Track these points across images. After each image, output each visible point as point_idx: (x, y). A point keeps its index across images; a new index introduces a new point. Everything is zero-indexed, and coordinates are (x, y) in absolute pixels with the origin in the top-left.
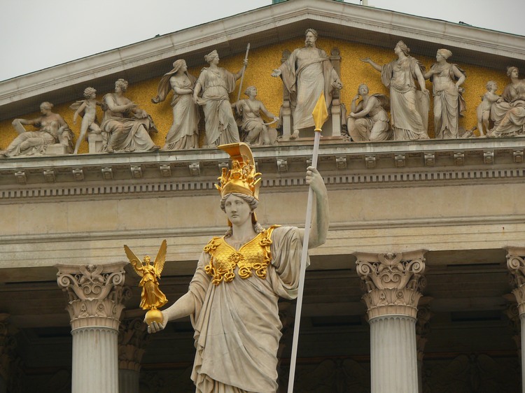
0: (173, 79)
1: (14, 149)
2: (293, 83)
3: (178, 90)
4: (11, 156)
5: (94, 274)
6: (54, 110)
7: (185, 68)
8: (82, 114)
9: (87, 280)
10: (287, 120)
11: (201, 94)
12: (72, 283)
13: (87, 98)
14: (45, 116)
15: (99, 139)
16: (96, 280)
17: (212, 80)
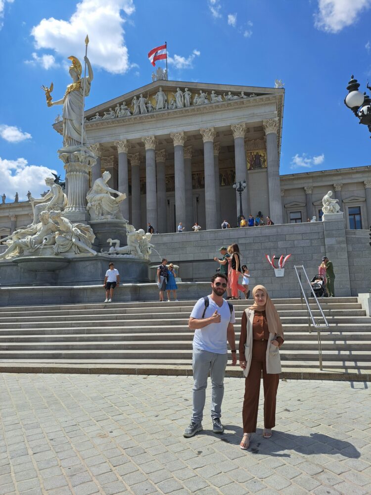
0: (134, 101)
1: (104, 118)
2: (157, 99)
6: (112, 110)
7: (136, 98)
8: (117, 110)
9: (120, 144)
10: (157, 107)
11: (139, 103)
12: (117, 144)
13: (118, 106)
14: (110, 111)
15: (120, 114)
17: (142, 100)
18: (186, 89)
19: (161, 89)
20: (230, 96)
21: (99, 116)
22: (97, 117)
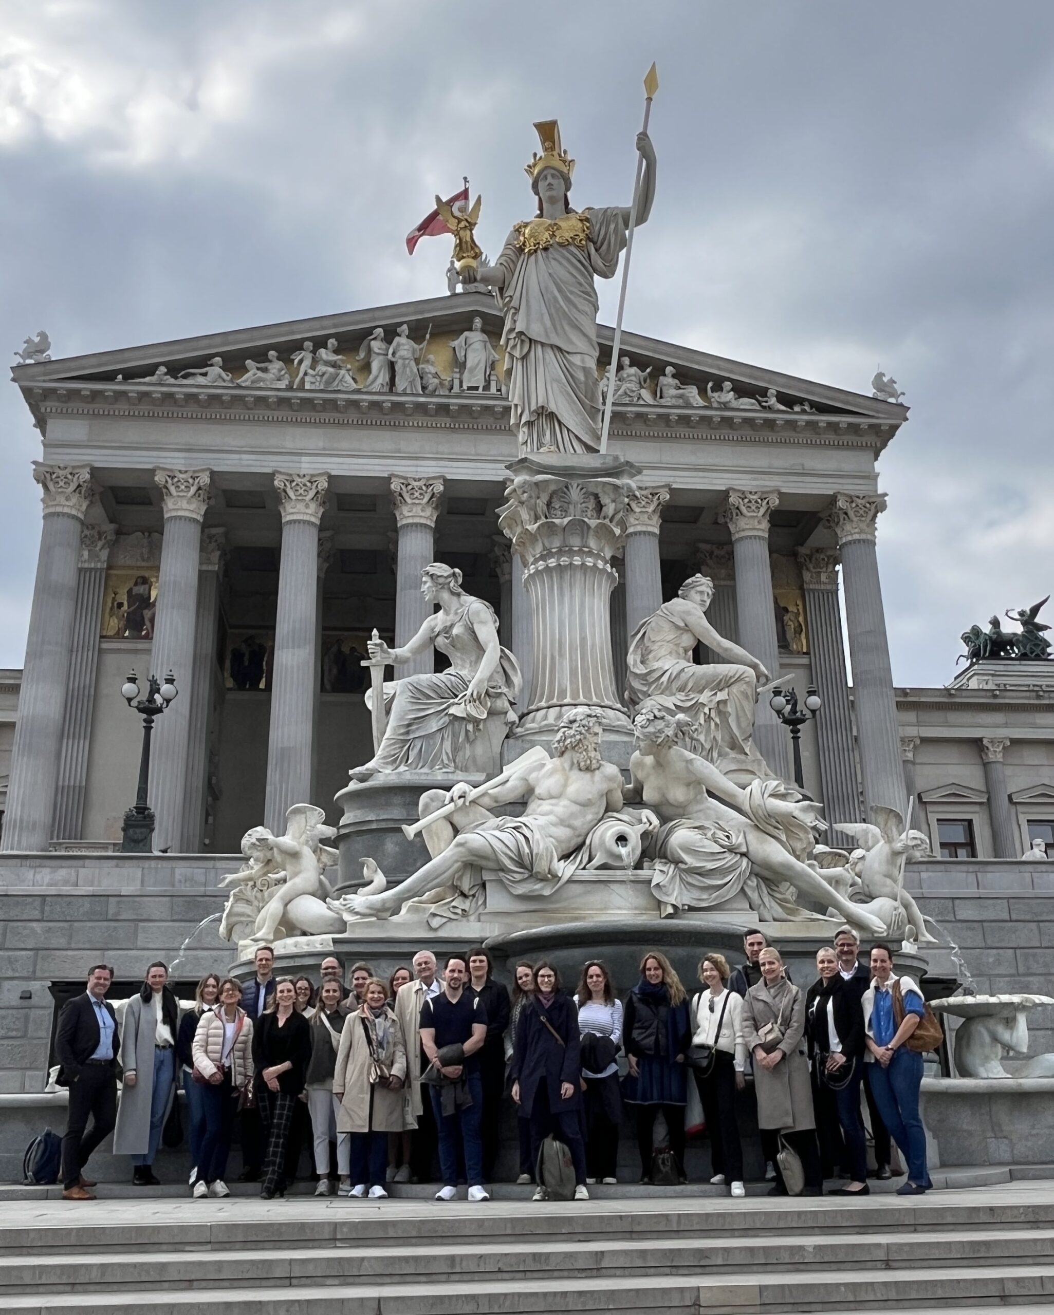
0: (373, 343)
1: (245, 381)
2: (463, 354)
3: (377, 350)
5: (304, 480)
7: (382, 335)
8: (301, 362)
9: (297, 485)
10: (456, 382)
11: (393, 355)
12: (285, 485)
13: (306, 350)
14: (270, 361)
15: (313, 380)
16: (305, 485)
17: (403, 345)
21: (224, 368)
22: (215, 371)
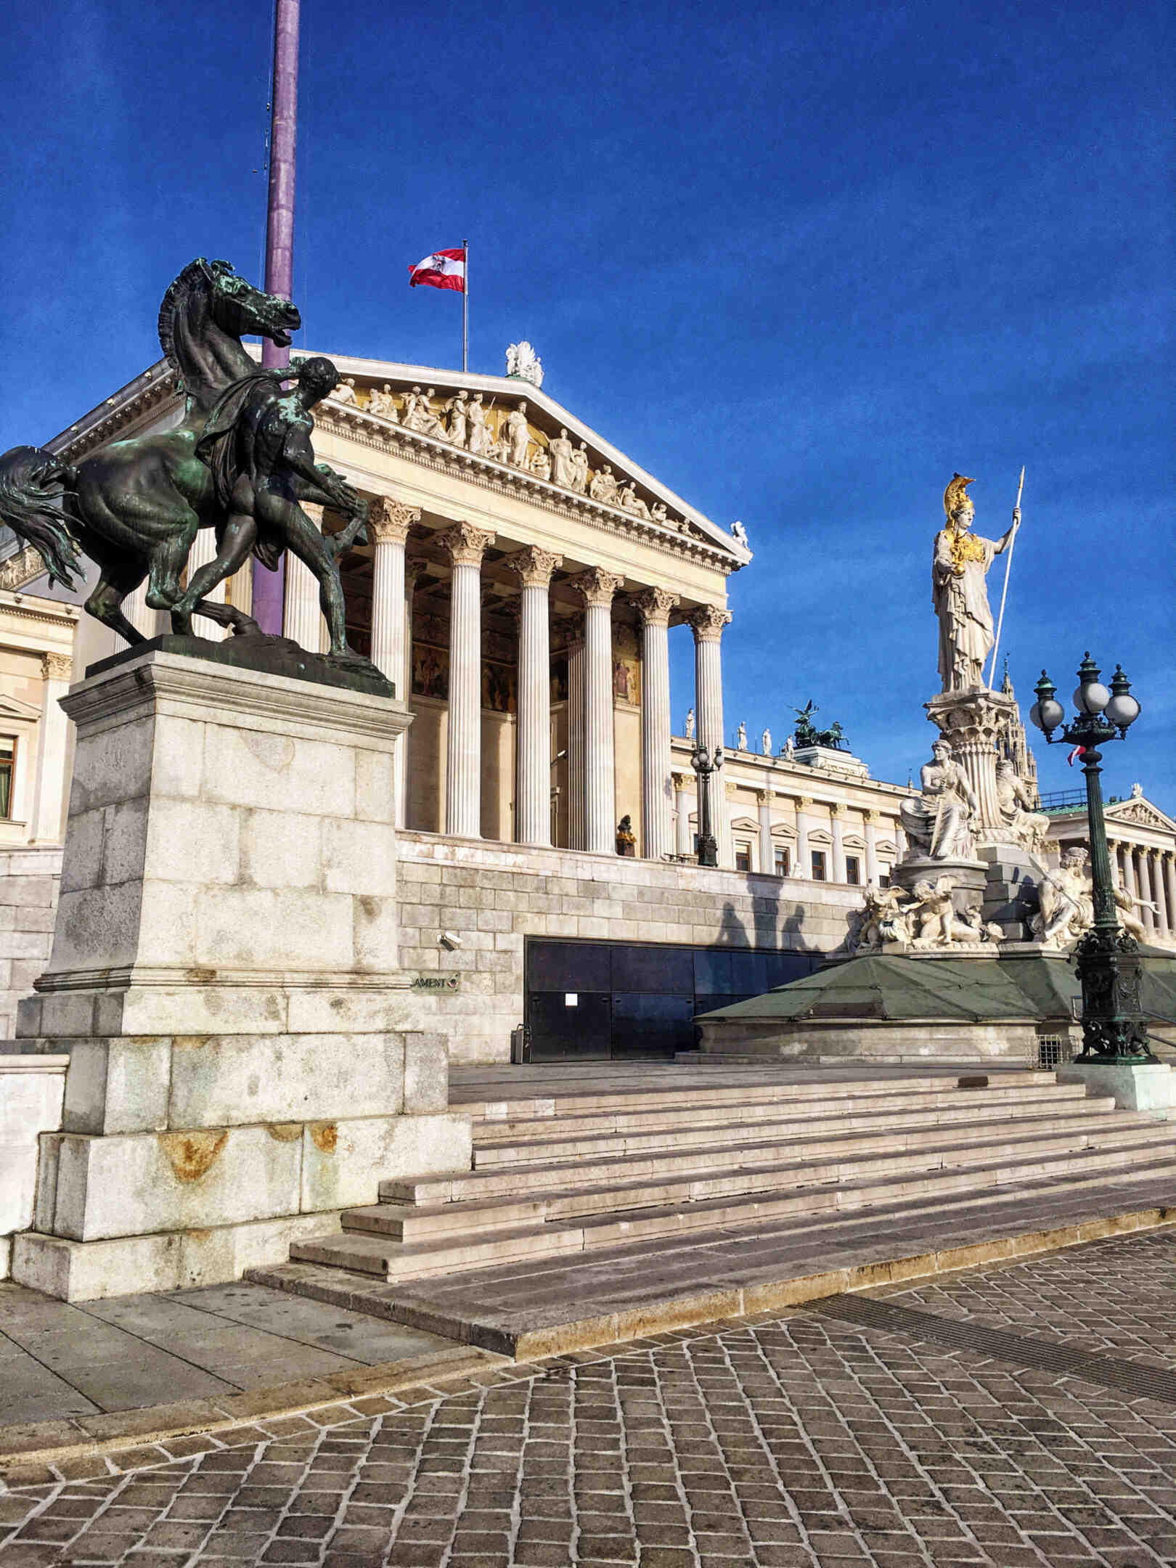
0: (458, 401)
1: (373, 409)
2: (513, 428)
3: (461, 409)
4: (372, 412)
7: (466, 397)
8: (408, 401)
9: (398, 511)
13: (415, 393)
14: (384, 393)
15: (418, 422)
16: (403, 513)
17: (479, 411)
18: (583, 446)
19: (523, 406)
20: (660, 515)
21: (354, 389)
22: (348, 390)
